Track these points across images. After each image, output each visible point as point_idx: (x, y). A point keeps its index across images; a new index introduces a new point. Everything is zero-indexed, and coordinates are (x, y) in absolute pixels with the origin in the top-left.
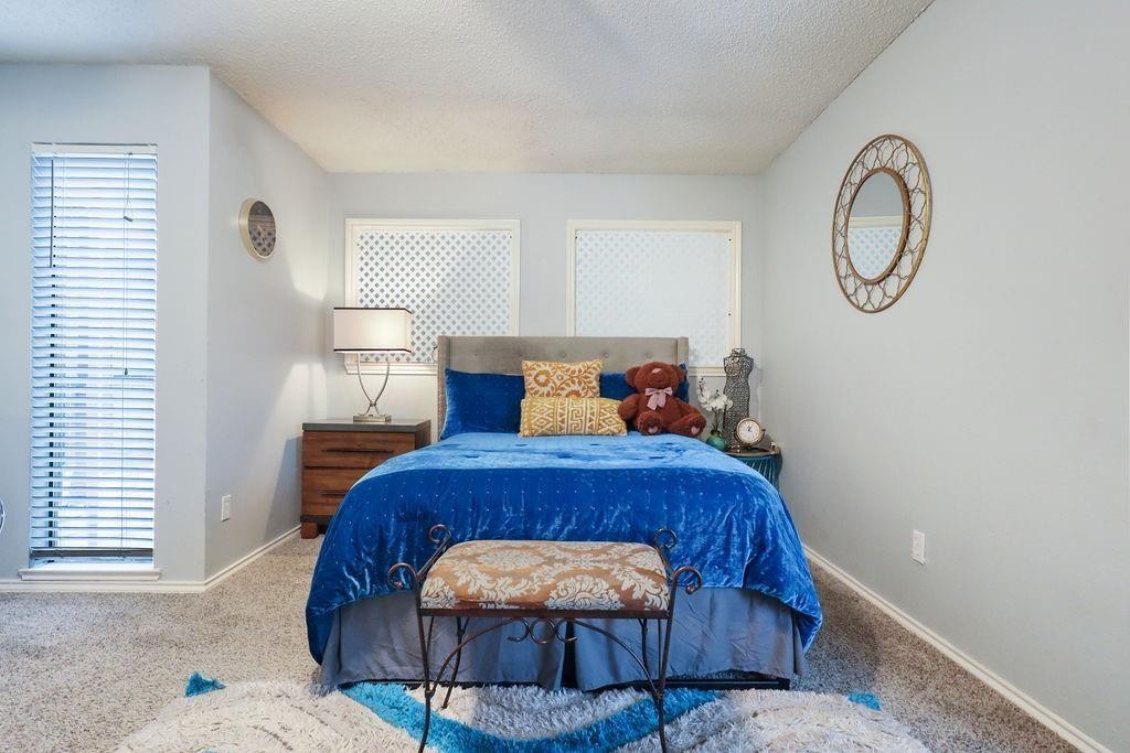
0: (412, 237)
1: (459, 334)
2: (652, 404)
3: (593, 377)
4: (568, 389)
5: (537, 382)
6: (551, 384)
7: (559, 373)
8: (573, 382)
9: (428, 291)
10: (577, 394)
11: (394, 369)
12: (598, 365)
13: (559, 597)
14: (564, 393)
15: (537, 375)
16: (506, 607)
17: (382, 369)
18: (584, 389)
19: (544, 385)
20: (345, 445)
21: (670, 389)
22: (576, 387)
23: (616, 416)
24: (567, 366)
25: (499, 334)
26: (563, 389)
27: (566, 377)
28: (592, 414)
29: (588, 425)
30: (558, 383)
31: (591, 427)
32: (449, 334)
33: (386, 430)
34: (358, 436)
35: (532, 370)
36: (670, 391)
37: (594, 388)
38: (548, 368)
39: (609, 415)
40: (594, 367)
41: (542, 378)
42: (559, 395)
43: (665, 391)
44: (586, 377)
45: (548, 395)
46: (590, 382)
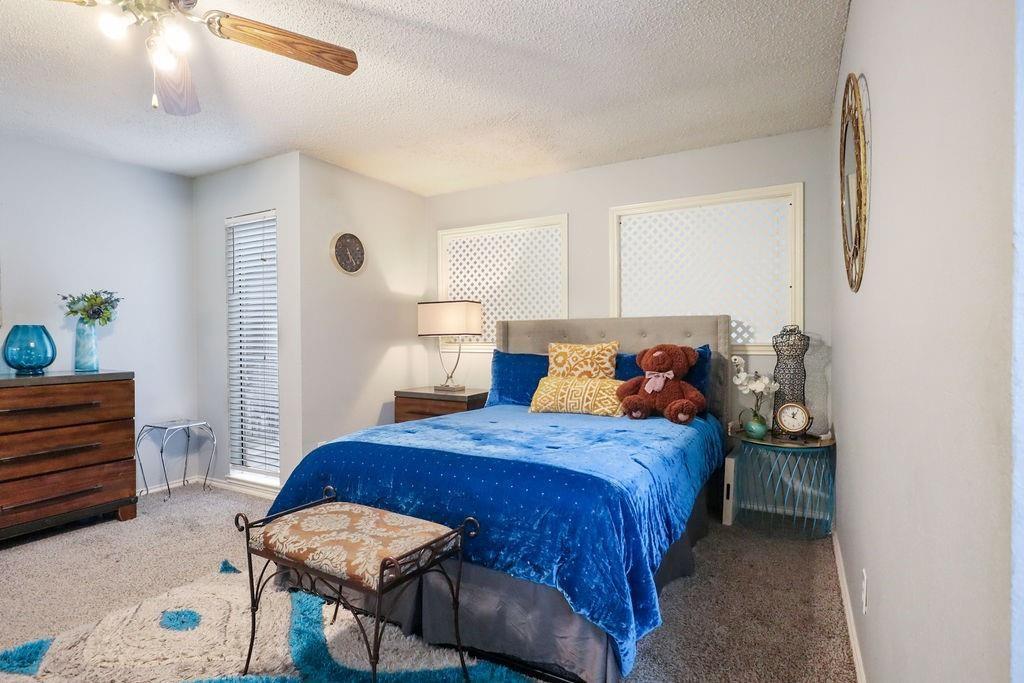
0: (485, 240)
1: (515, 318)
2: (648, 388)
3: (606, 359)
4: (581, 370)
5: (555, 362)
6: (567, 365)
7: (575, 354)
8: (586, 364)
9: (498, 283)
10: (589, 374)
11: (465, 348)
12: (614, 347)
13: (313, 559)
14: (577, 373)
15: (557, 356)
16: (284, 557)
17: (455, 348)
18: (595, 370)
19: (561, 365)
20: (420, 409)
21: (671, 372)
22: (589, 368)
23: (614, 398)
24: (584, 347)
25: (546, 317)
26: (577, 369)
27: (580, 359)
28: (590, 395)
29: (585, 405)
30: (573, 364)
31: (587, 407)
32: (507, 319)
33: (446, 398)
34: (429, 402)
35: (557, 351)
36: (670, 374)
37: (607, 369)
38: (567, 350)
39: (606, 396)
40: (608, 349)
41: (560, 359)
42: (573, 375)
43: (666, 375)
44: (599, 359)
45: (563, 374)
46: (603, 363)
